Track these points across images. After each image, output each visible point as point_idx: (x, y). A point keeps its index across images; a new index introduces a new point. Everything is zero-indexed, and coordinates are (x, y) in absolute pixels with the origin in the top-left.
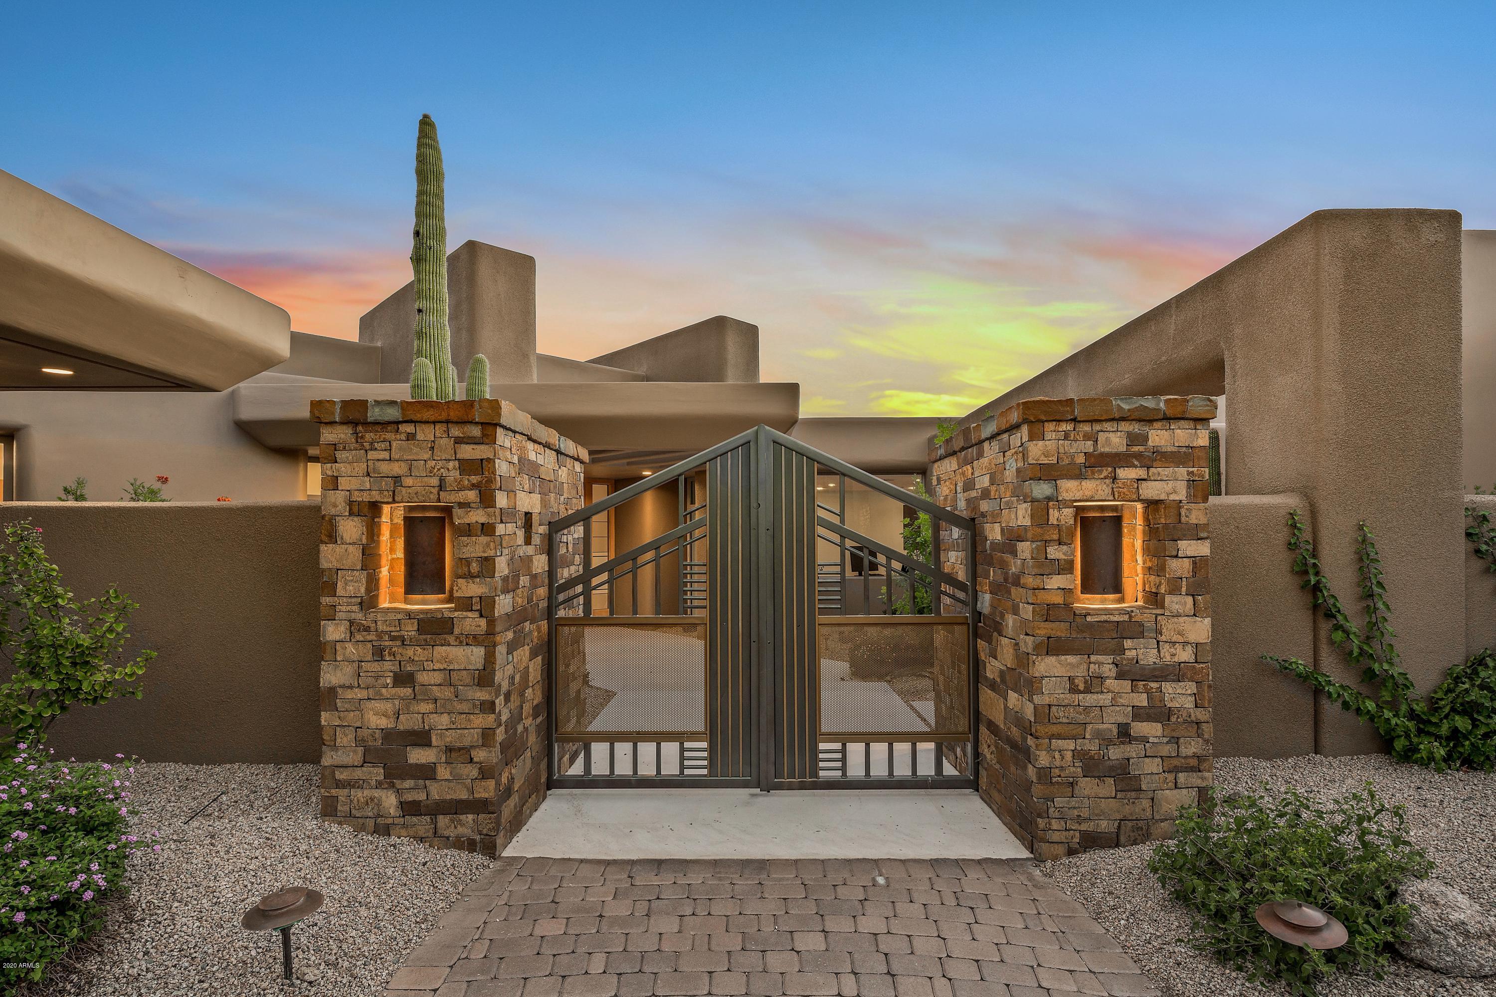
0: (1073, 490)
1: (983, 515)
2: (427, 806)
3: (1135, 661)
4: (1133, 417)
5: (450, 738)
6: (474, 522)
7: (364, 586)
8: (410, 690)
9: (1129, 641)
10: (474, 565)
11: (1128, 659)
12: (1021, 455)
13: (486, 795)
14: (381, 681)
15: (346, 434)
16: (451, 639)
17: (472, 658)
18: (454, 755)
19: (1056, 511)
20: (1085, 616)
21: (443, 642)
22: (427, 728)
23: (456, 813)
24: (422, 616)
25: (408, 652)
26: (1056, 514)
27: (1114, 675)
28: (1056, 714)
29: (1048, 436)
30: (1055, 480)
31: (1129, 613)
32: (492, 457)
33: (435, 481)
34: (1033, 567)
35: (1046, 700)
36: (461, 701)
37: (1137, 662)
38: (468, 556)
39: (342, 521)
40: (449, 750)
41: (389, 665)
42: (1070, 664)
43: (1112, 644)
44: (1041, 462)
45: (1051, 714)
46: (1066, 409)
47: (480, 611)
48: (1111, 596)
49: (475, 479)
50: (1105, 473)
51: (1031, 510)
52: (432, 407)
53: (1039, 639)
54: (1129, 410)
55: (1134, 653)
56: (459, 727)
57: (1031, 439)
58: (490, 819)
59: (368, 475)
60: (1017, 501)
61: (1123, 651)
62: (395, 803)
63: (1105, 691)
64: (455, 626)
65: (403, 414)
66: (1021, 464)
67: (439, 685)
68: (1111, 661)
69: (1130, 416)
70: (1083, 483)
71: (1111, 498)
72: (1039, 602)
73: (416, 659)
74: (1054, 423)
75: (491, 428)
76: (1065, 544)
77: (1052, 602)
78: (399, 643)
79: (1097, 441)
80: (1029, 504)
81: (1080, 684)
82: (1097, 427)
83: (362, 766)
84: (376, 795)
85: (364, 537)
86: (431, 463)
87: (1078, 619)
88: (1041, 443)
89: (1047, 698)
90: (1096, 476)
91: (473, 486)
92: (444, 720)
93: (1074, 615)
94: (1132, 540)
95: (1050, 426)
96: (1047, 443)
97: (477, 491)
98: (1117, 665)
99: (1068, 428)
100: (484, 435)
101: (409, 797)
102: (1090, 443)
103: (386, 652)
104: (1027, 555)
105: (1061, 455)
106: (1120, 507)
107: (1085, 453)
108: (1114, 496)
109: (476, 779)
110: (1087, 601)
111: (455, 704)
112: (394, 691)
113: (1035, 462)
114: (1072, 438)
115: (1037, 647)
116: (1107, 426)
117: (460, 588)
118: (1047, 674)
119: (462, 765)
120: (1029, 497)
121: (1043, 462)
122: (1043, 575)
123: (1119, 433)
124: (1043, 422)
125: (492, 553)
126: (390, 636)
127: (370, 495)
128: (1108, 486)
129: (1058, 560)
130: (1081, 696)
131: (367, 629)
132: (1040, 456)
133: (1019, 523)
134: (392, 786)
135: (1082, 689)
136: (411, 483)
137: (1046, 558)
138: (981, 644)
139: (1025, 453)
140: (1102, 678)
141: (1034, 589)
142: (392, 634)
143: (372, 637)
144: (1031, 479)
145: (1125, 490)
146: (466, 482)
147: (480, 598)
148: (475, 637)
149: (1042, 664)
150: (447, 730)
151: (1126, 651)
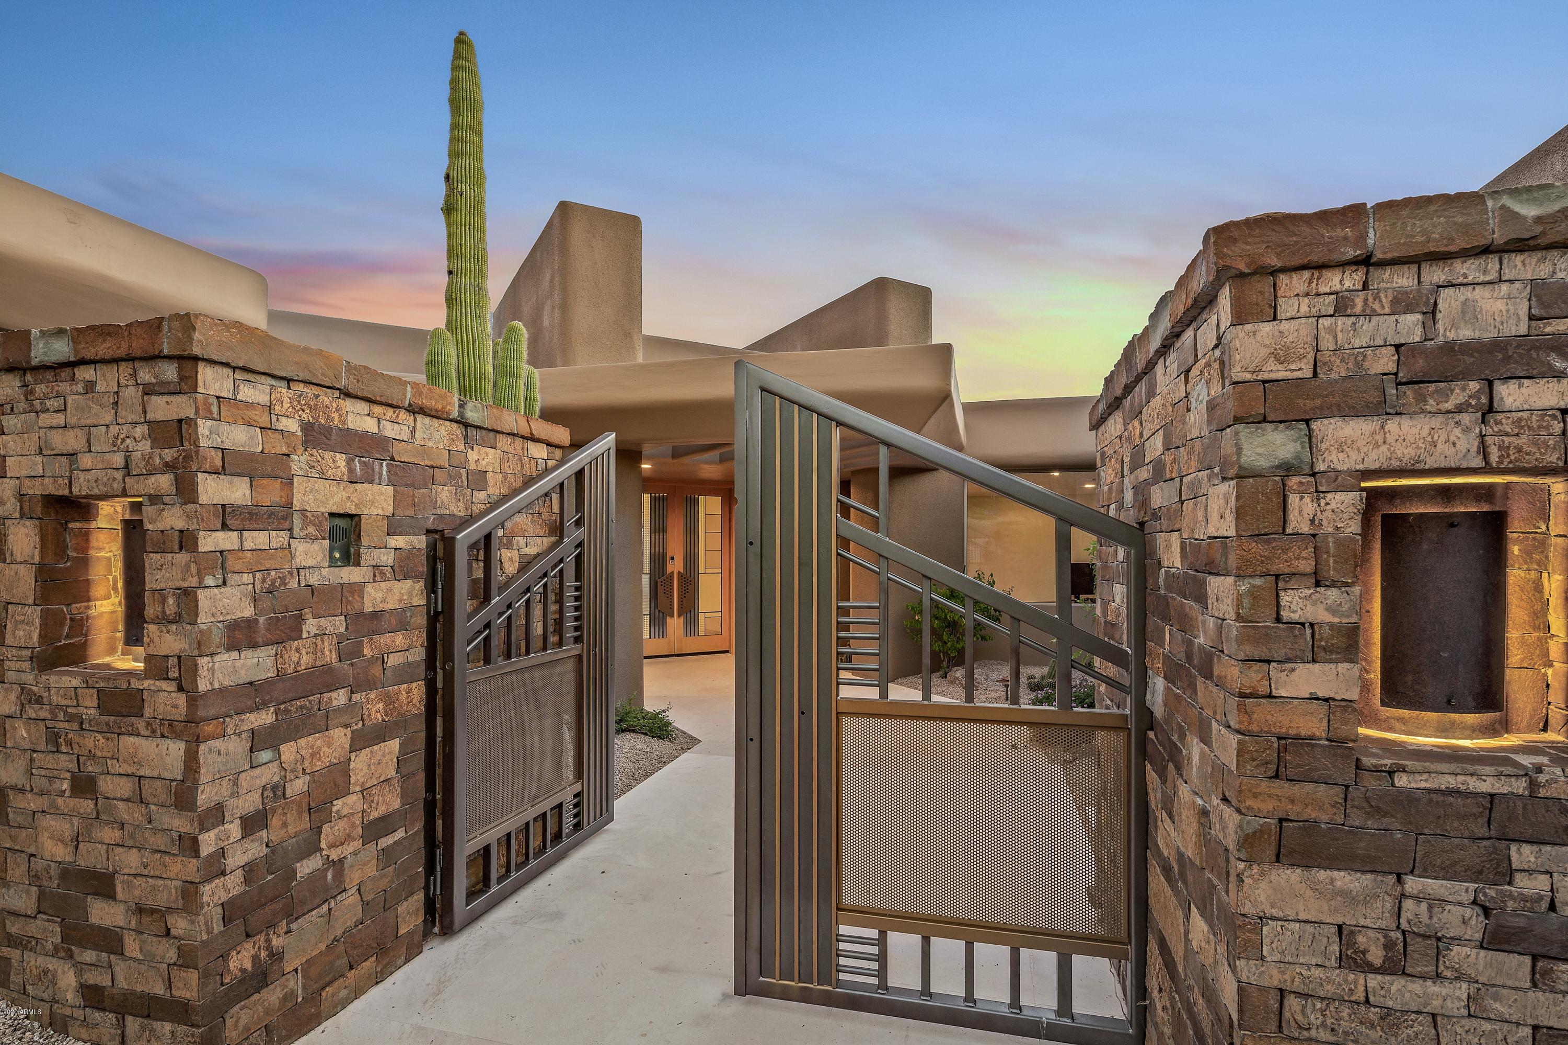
0: (1361, 443)
1: (1156, 516)
2: (112, 997)
3: (1545, 905)
4: (1551, 238)
5: (140, 890)
6: (169, 528)
7: (38, 631)
8: (91, 804)
9: (1527, 849)
10: (171, 601)
11: (1524, 898)
12: (1216, 365)
13: (188, 996)
14: (57, 785)
15: (12, 388)
16: (140, 724)
17: (168, 759)
18: (146, 919)
19: (1307, 499)
20: (1391, 773)
21: (130, 729)
22: (111, 869)
23: (148, 1016)
24: (102, 685)
25: (86, 741)
26: (1309, 506)
27: (1478, 936)
28: (1299, 1017)
29: (1287, 307)
30: (1307, 422)
31: (1531, 776)
32: (192, 416)
33: (118, 459)
34: (1240, 640)
35: (1274, 978)
36: (155, 830)
37: (1552, 907)
38: (162, 585)
39: (12, 527)
40: (140, 910)
41: (66, 761)
42: (1343, 893)
43: (1475, 853)
44: (1266, 376)
45: (1287, 1015)
46: (1339, 232)
47: (179, 680)
48: (1471, 718)
49: (169, 454)
50: (1458, 397)
51: (1238, 497)
52: (109, 334)
53: (1256, 823)
54: (1538, 220)
55: (1541, 884)
56: (152, 873)
57: (1239, 319)
58: (193, 1035)
59: (41, 453)
60: (1209, 478)
61: (1508, 874)
62: (74, 984)
63: (1448, 974)
64: (146, 705)
65: (76, 350)
66: (1216, 389)
67: (128, 800)
68: (1467, 898)
69: (1543, 233)
70: (1392, 425)
71: (1477, 462)
72: (1254, 728)
73: (99, 754)
74: (1306, 274)
75: (189, 365)
76: (1333, 584)
77: (1292, 732)
78: (75, 726)
79: (1434, 313)
80: (1233, 483)
81: (1373, 948)
82: (1435, 274)
83: (35, 917)
84: (50, 967)
85: (37, 552)
86: (114, 429)
87: (1370, 782)
88: (1266, 328)
89: (1275, 972)
90: (1431, 405)
91: (168, 467)
92: (131, 860)
93: (1357, 767)
94: (1533, 575)
95: (1297, 282)
96: (1285, 326)
97: (172, 476)
98: (1486, 911)
99: (1348, 284)
100: (182, 378)
101: (93, 978)
102: (1413, 319)
103: (62, 740)
104: (1227, 608)
105: (1324, 357)
106: (1499, 492)
107: (1398, 347)
108: (1486, 457)
109: (175, 964)
110: (1397, 725)
111: (147, 834)
112: (73, 802)
113: (1249, 377)
114: (1358, 309)
115: (1248, 841)
116: (1469, 269)
117: (152, 641)
118: (1275, 912)
119: (154, 939)
120: (1232, 464)
121: (1273, 376)
122: (1269, 662)
123: (1504, 287)
124: (1275, 272)
125: (193, 581)
126: (66, 713)
127: (42, 484)
128: (1466, 430)
129: (1312, 625)
130: (1374, 981)
131: (39, 701)
132: (1265, 361)
133: (1212, 531)
134: (70, 956)
135: (1378, 962)
136: (90, 463)
137: (1278, 619)
138: (1152, 776)
139: (1226, 358)
140: (1439, 939)
141: (1242, 695)
142: (69, 710)
143: (45, 714)
144: (1237, 420)
145: (1523, 440)
146: (157, 460)
147: (179, 657)
148: (171, 723)
149: (1263, 885)
150: (135, 875)
151: (1518, 877)
